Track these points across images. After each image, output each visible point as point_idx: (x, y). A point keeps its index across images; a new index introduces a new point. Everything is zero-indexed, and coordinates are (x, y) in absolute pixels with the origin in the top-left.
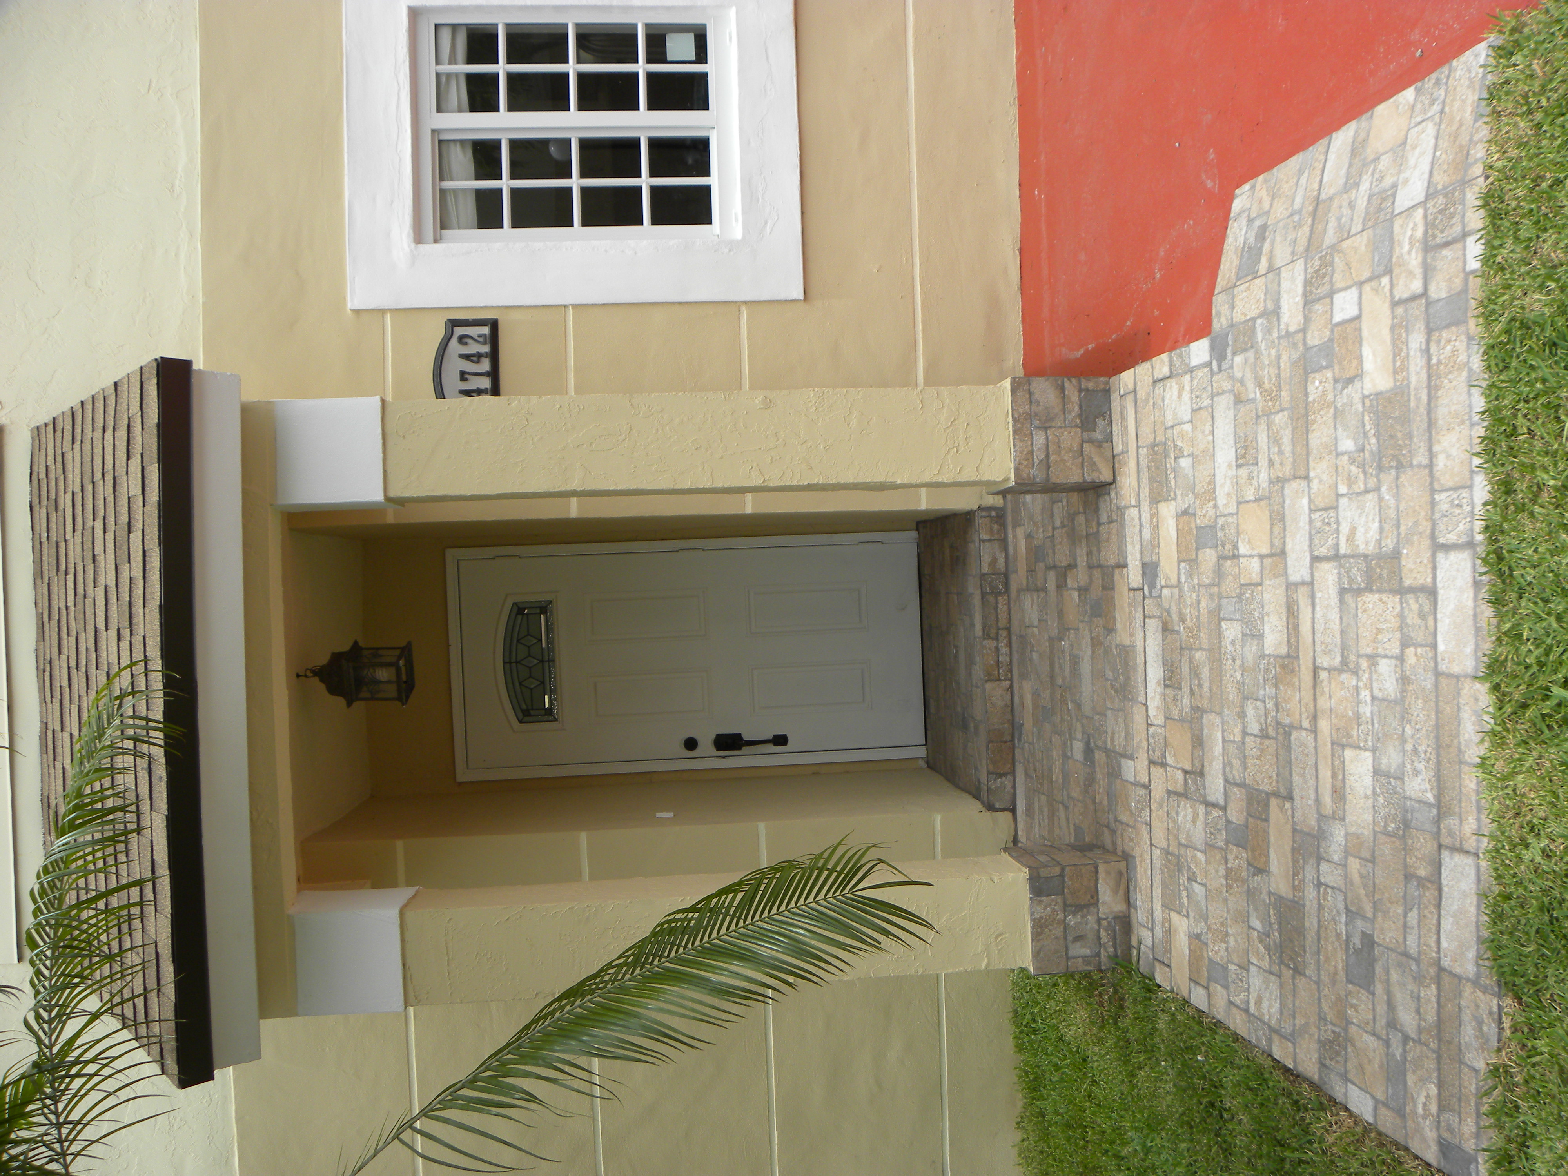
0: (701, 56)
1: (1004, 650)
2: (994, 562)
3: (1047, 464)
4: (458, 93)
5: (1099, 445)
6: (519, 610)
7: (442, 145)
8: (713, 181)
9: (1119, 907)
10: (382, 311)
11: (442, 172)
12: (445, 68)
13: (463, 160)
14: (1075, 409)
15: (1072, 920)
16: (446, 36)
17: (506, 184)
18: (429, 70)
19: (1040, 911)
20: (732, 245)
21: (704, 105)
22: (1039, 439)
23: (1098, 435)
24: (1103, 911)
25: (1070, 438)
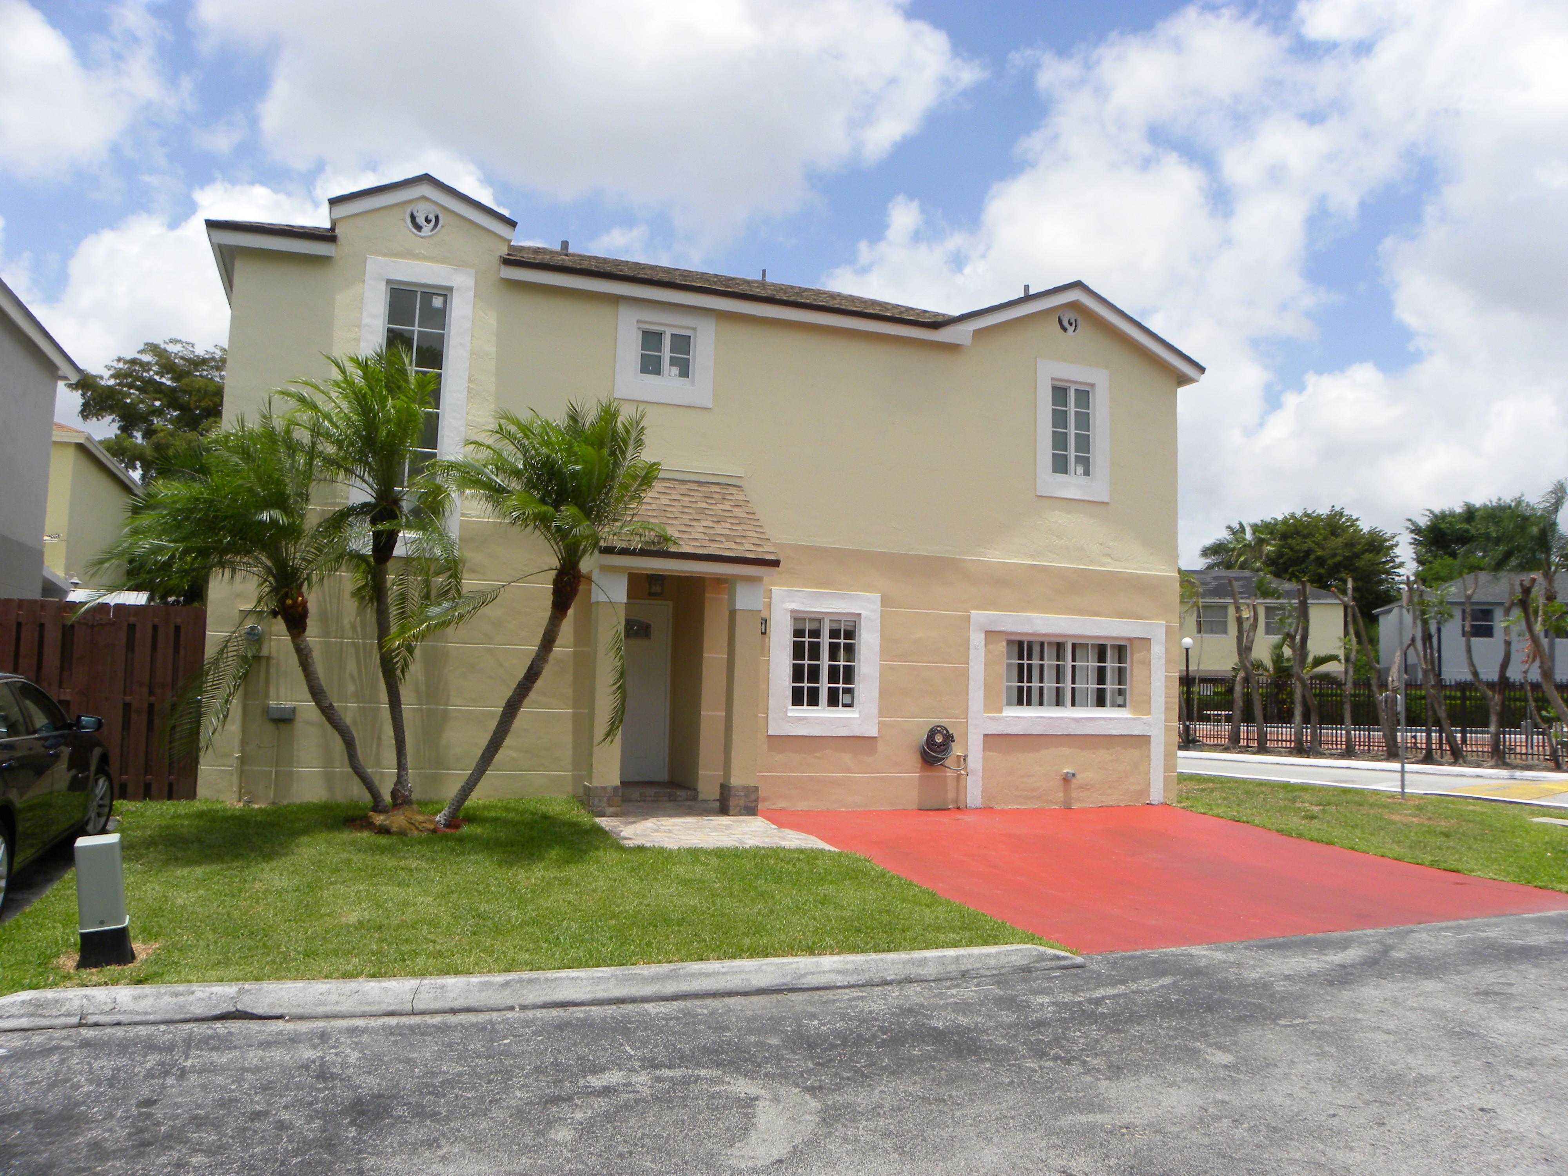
0: (844, 705)
1: (650, 799)
2: (680, 796)
3: (735, 796)
4: (835, 626)
5: (740, 811)
6: (648, 627)
7: (819, 621)
8: (805, 707)
9: (608, 813)
10: (770, 598)
11: (811, 620)
12: (843, 623)
13: (814, 626)
14: (750, 805)
15: (605, 799)
16: (853, 624)
17: (807, 639)
18: (843, 618)
19: (609, 789)
20: (786, 712)
21: (829, 705)
22: (742, 794)
23: (742, 811)
24: (607, 809)
25: (742, 803)
